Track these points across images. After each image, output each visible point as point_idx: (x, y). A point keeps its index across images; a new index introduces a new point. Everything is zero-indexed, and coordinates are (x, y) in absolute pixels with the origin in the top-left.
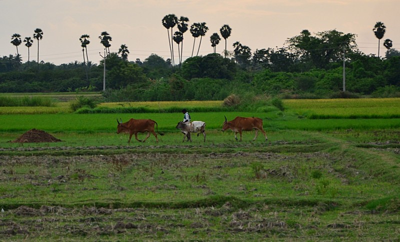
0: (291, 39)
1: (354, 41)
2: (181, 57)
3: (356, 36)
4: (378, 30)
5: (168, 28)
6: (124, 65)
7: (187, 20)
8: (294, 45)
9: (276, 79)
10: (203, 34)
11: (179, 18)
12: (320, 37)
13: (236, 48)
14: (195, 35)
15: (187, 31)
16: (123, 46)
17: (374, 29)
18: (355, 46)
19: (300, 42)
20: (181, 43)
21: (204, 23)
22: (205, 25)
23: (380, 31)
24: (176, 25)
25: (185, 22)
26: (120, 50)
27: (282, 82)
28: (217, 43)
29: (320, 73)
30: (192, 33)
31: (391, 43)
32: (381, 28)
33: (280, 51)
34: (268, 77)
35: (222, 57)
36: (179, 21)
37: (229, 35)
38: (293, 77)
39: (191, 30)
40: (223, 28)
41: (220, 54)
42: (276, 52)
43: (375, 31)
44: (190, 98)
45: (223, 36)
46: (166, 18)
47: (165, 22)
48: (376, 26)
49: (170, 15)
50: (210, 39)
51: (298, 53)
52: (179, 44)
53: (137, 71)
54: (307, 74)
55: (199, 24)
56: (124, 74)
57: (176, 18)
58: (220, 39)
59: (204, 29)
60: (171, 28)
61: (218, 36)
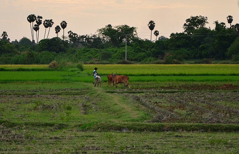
0: (100, 30)
1: (136, 31)
2: (38, 39)
3: (137, 28)
4: (150, 25)
5: (30, 22)
6: (4, 43)
7: (41, 18)
8: (101, 33)
9: (90, 52)
10: (51, 26)
11: (37, 17)
12: (116, 29)
13: (69, 34)
14: (46, 27)
15: (41, 24)
16: (4, 33)
17: (148, 25)
18: (136, 34)
19: (105, 31)
20: (38, 31)
21: (52, 20)
22: (52, 21)
23: (152, 26)
24: (35, 21)
25: (40, 19)
26: (3, 35)
27: (93, 54)
28: (59, 31)
29: (115, 50)
30: (44, 25)
31: (158, 33)
32: (153, 24)
33: (93, 36)
34: (85, 51)
35: (61, 39)
36: (37, 19)
37: (66, 27)
38: (99, 51)
39: (44, 24)
40: (62, 23)
41: (60, 38)
42: (91, 37)
43: (149, 25)
44: (37, 63)
45: (62, 27)
46: (29, 16)
47: (29, 19)
48: (149, 23)
49: (32, 15)
50: (55, 29)
51: (103, 37)
52: (37, 32)
53: (12, 47)
54: (107, 50)
55: (48, 20)
56: (4, 49)
57: (35, 17)
58: (60, 29)
59: (51, 23)
60: (32, 22)
61: (60, 27)
